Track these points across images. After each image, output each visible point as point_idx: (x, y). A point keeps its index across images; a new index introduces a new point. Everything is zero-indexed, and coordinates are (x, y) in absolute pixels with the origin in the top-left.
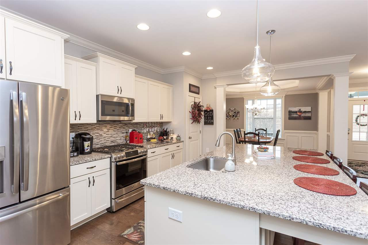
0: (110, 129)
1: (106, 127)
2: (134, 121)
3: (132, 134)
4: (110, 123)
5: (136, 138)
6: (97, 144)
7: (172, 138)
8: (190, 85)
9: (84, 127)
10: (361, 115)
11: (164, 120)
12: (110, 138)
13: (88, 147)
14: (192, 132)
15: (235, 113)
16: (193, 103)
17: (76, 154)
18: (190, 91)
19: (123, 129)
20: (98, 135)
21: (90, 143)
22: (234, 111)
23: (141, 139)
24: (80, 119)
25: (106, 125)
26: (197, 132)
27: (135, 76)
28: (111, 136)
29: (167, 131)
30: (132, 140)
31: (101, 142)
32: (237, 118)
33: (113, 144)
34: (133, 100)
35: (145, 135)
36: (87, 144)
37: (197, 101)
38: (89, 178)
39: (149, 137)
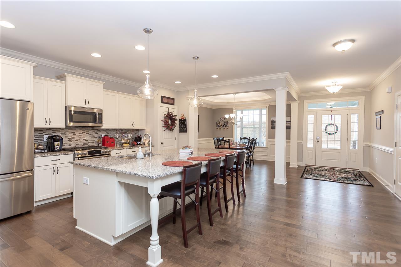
0: (82, 134)
1: (78, 131)
2: (102, 128)
3: (104, 138)
4: (82, 129)
5: (107, 142)
6: (70, 145)
7: (145, 143)
8: (162, 97)
9: (58, 131)
10: (329, 125)
11: (136, 127)
12: (82, 141)
13: (57, 146)
14: (164, 139)
15: (225, 122)
16: (166, 113)
17: (46, 151)
18: (162, 102)
19: (96, 134)
20: (71, 138)
21: (59, 144)
22: (224, 121)
23: (113, 143)
24: (50, 125)
25: (79, 130)
26: (172, 138)
27: (103, 90)
28: (83, 140)
29: (141, 137)
30: (104, 143)
31: (73, 144)
32: (226, 127)
33: (85, 146)
34: (101, 110)
35: (120, 140)
36: (56, 144)
37: (171, 111)
38: (54, 168)
39: (123, 142)
